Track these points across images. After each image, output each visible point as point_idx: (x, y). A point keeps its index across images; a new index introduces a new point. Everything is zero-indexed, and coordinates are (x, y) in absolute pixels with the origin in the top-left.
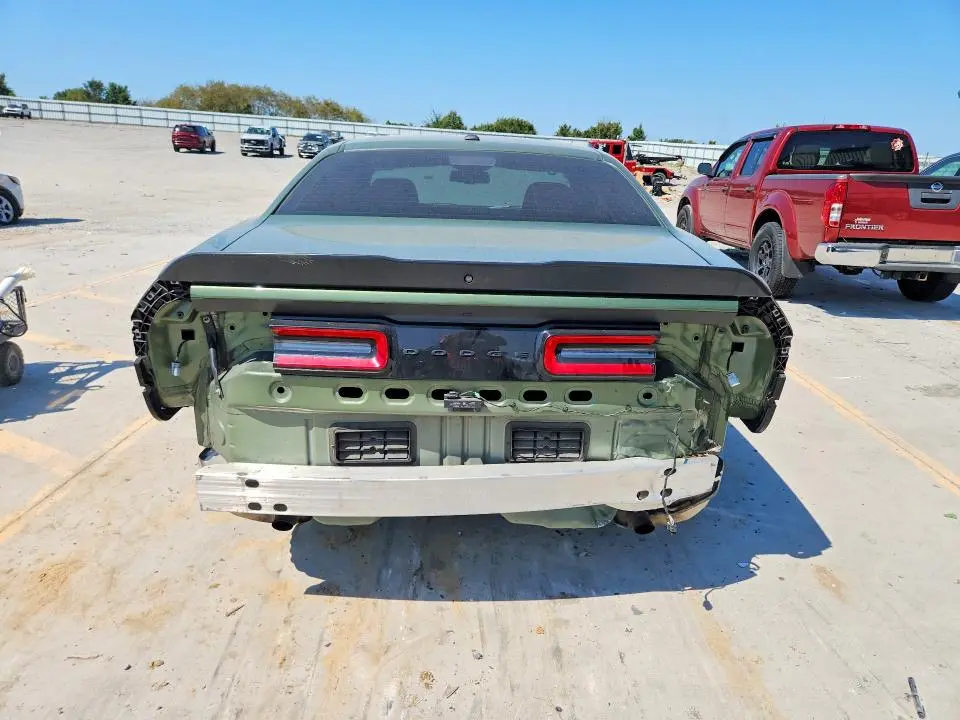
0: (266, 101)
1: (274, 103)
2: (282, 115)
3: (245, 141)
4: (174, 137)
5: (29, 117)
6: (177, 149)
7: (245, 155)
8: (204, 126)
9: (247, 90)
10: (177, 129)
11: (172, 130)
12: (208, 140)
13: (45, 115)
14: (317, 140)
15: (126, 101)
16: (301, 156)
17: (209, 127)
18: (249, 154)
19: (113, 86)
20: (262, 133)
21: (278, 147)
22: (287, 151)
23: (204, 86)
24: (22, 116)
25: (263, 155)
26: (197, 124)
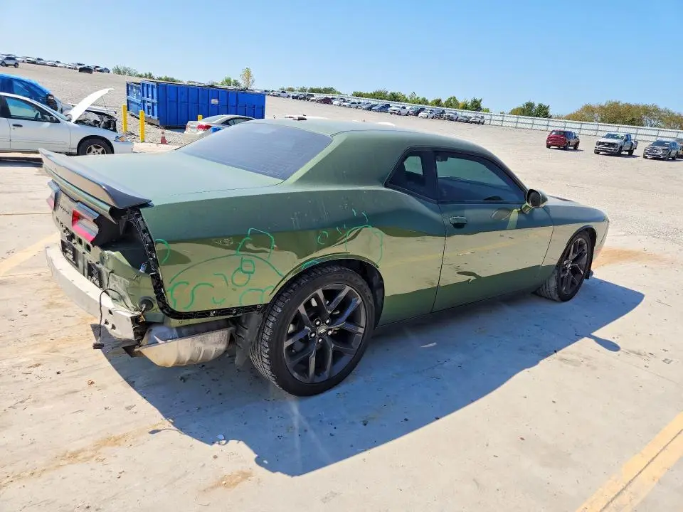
0: (650, 115)
1: (657, 117)
2: (660, 127)
3: (600, 143)
4: (549, 138)
5: (483, 124)
6: (549, 146)
7: (598, 153)
8: (573, 131)
9: (637, 107)
10: (554, 133)
11: (549, 133)
12: (573, 141)
13: (492, 123)
14: (665, 145)
15: (546, 115)
16: (646, 157)
17: (577, 132)
18: (601, 153)
19: (540, 106)
20: (618, 138)
21: (628, 149)
22: (635, 153)
23: (603, 104)
24: (479, 123)
25: (612, 154)
26: (569, 130)
